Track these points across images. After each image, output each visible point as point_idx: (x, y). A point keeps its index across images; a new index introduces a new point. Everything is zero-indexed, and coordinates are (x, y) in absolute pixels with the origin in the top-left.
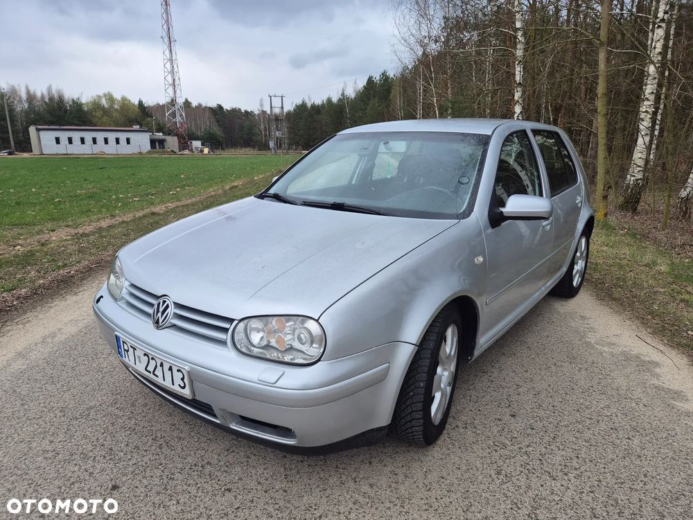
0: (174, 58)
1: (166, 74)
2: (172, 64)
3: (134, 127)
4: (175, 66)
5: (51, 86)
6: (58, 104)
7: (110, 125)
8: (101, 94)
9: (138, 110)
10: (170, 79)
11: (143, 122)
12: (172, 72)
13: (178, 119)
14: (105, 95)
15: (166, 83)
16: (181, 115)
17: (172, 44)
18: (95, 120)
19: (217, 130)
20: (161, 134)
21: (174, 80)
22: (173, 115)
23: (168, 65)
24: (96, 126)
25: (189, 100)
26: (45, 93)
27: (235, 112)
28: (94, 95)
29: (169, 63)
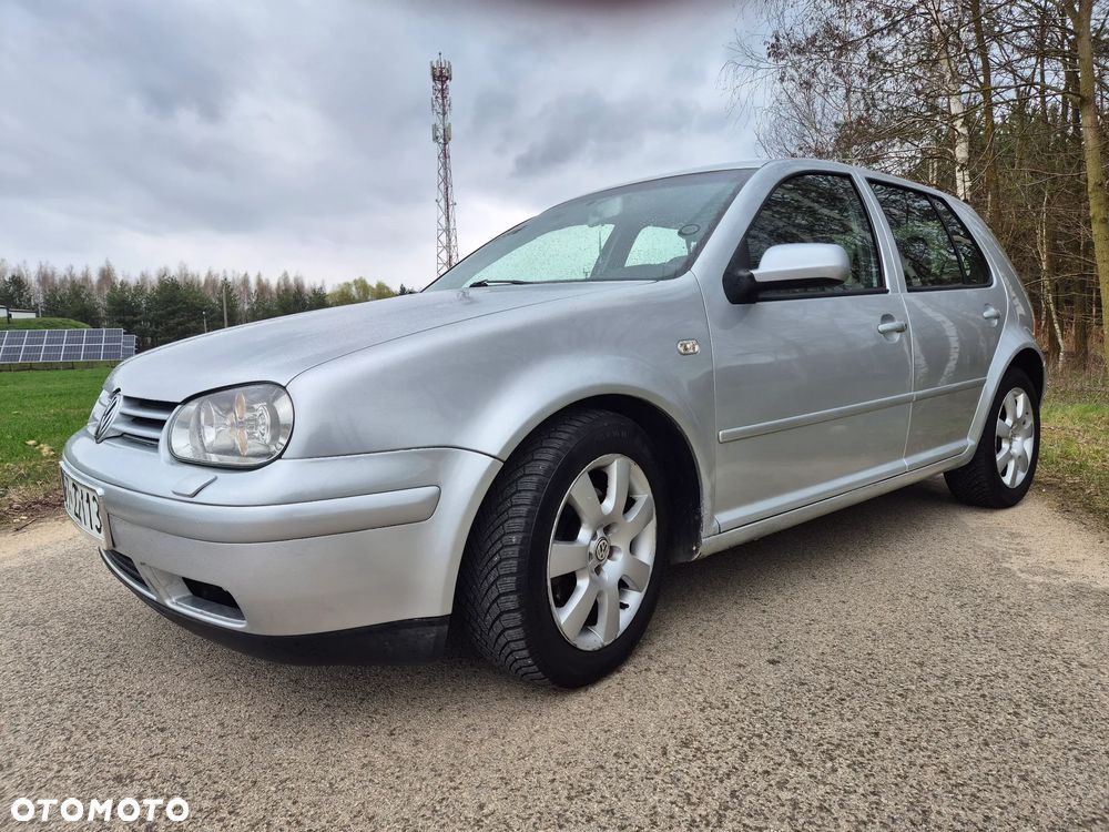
0: (452, 226)
1: (440, 249)
2: (448, 236)
4: (453, 238)
5: (286, 274)
6: (295, 297)
8: (351, 281)
10: (444, 256)
12: (448, 247)
14: (356, 282)
15: (440, 261)
17: (451, 208)
21: (451, 257)
23: (443, 238)
28: (342, 282)
29: (444, 234)
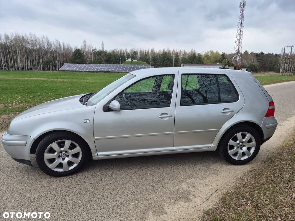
0: (241, 33)
1: (237, 41)
2: (240, 36)
3: (217, 63)
6: (193, 56)
7: (209, 63)
8: (209, 51)
9: (221, 56)
11: (222, 61)
12: (239, 40)
13: (238, 59)
15: (236, 44)
16: (240, 58)
17: (242, 28)
18: (204, 61)
19: (256, 64)
20: (228, 66)
21: (239, 43)
22: (236, 58)
23: (238, 37)
24: (204, 63)
25: (247, 51)
26: (190, 52)
27: (270, 55)
